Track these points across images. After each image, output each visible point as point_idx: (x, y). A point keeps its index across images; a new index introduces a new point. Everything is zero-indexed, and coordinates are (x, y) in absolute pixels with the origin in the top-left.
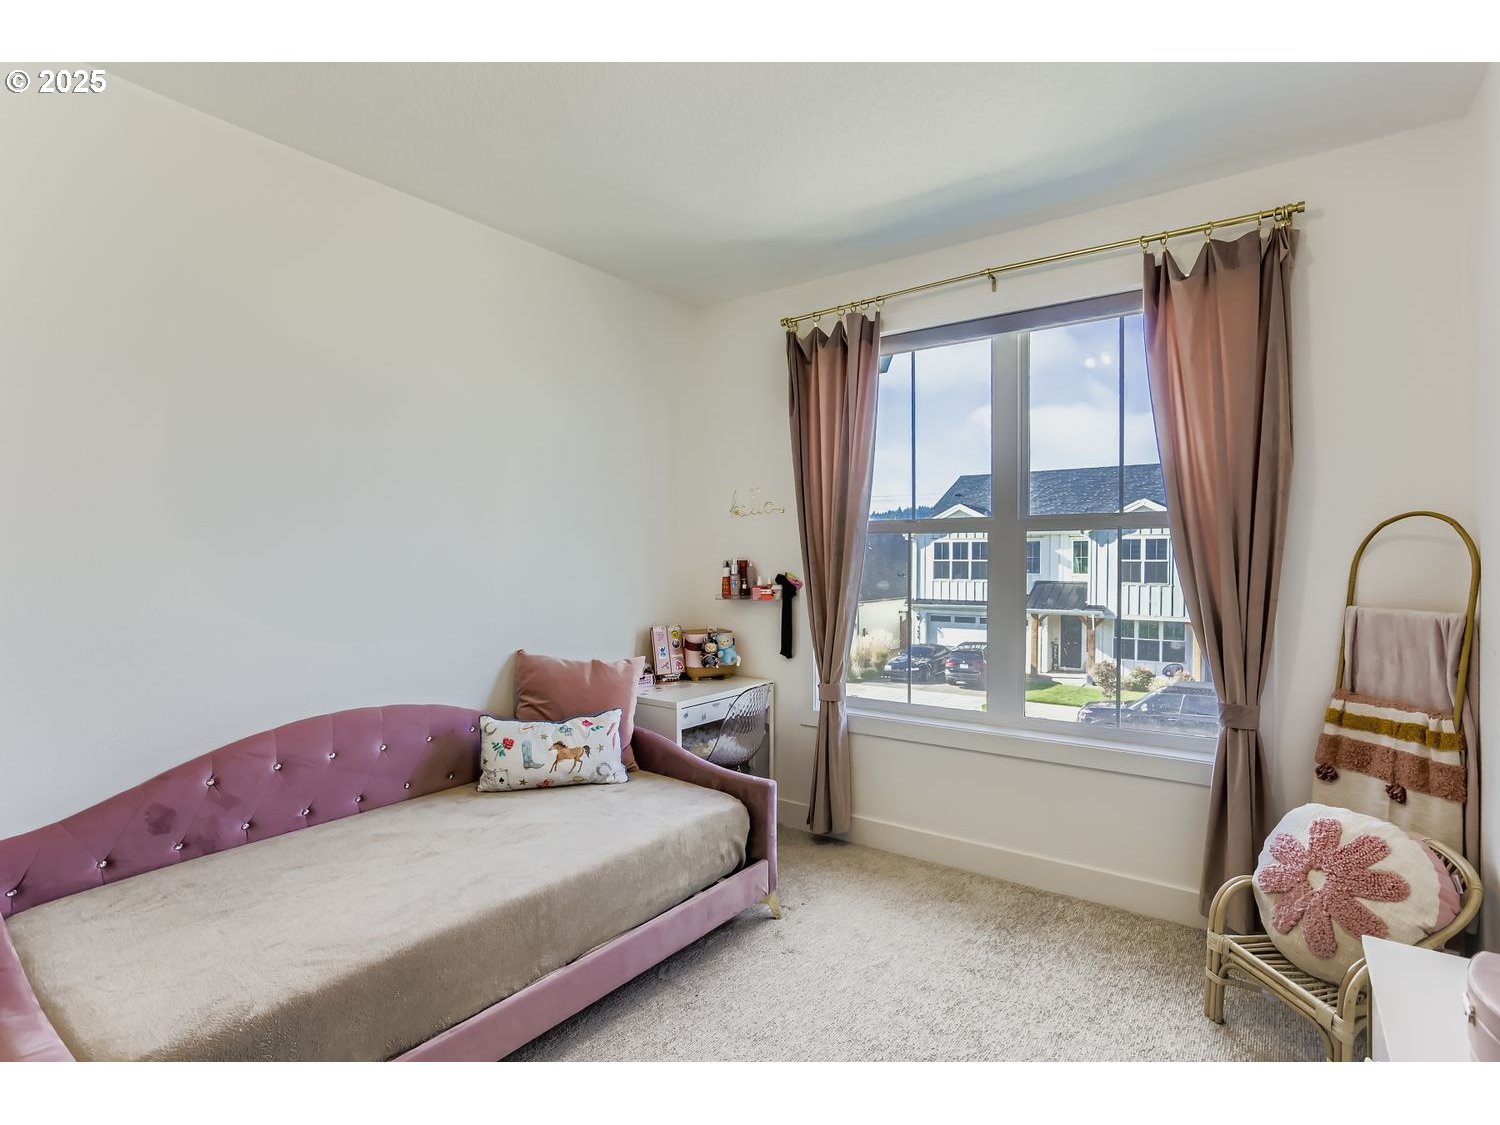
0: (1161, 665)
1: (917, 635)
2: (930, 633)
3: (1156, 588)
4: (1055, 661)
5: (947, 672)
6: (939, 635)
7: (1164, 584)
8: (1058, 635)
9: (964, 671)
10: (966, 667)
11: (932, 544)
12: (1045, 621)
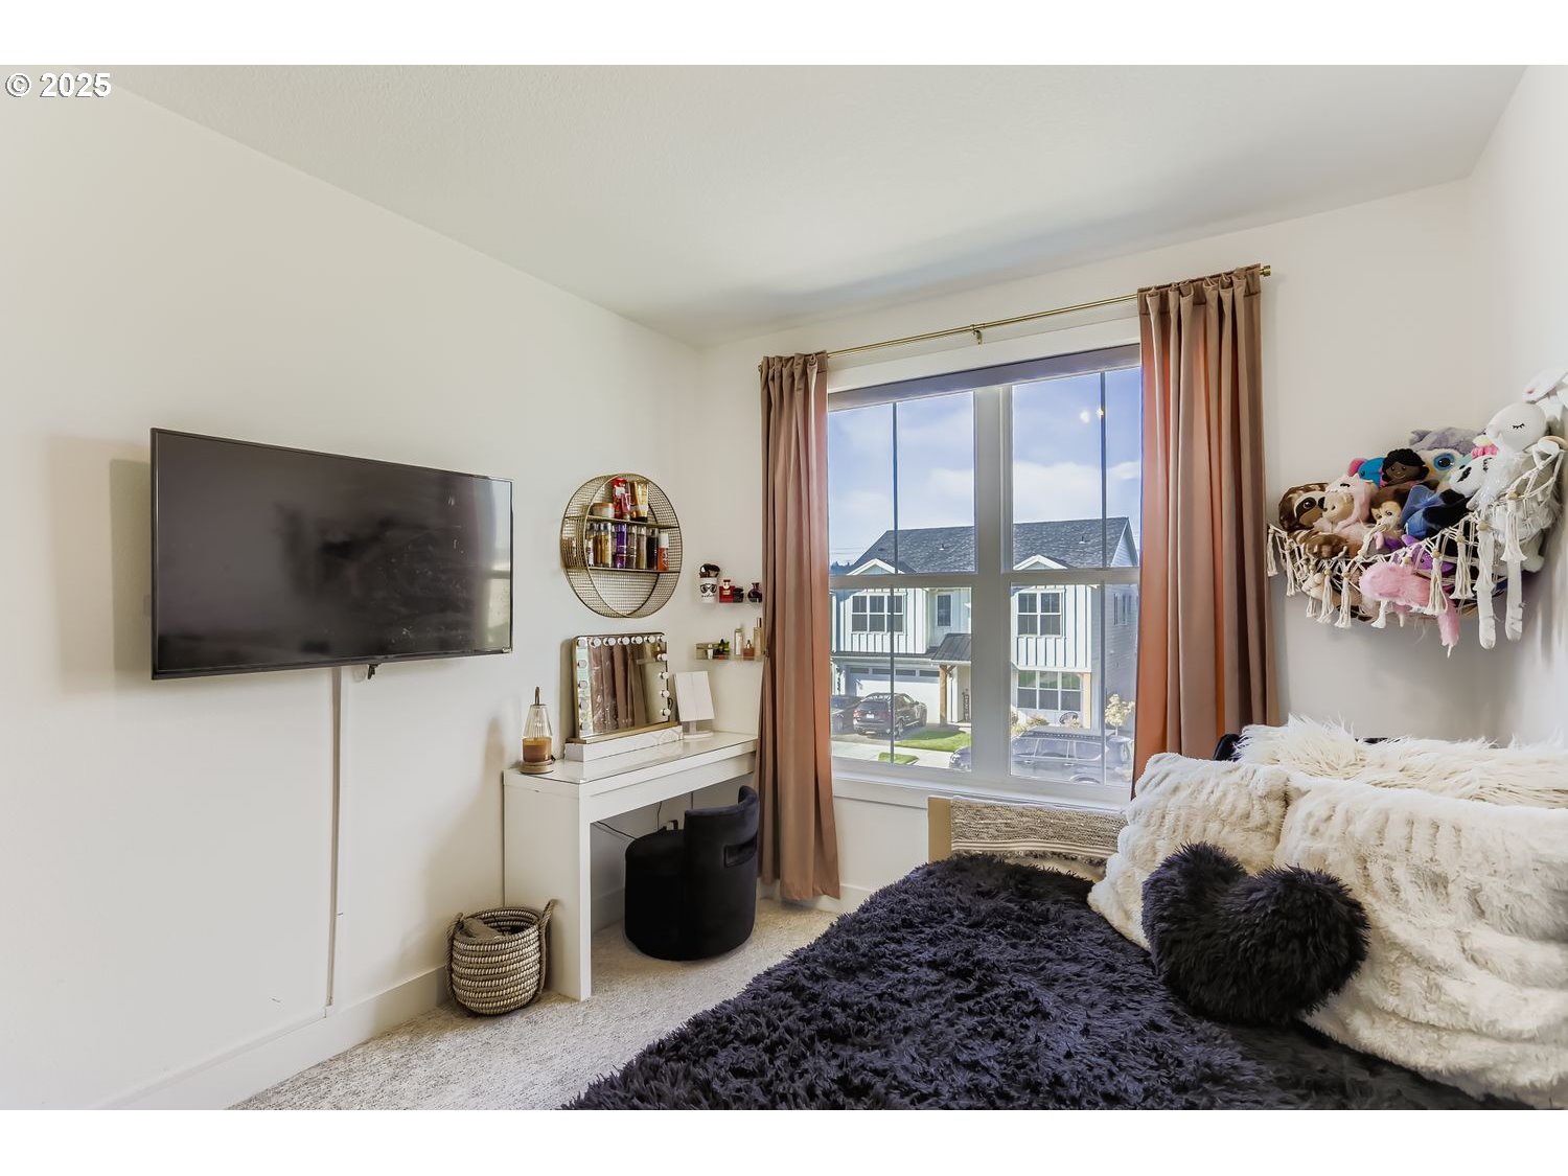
0: (1060, 713)
1: (837, 687)
2: (850, 685)
3: (1051, 639)
4: (966, 711)
5: (855, 722)
6: (858, 688)
7: (1057, 636)
8: (969, 686)
9: (869, 721)
10: (872, 717)
11: (851, 597)
12: (955, 670)
